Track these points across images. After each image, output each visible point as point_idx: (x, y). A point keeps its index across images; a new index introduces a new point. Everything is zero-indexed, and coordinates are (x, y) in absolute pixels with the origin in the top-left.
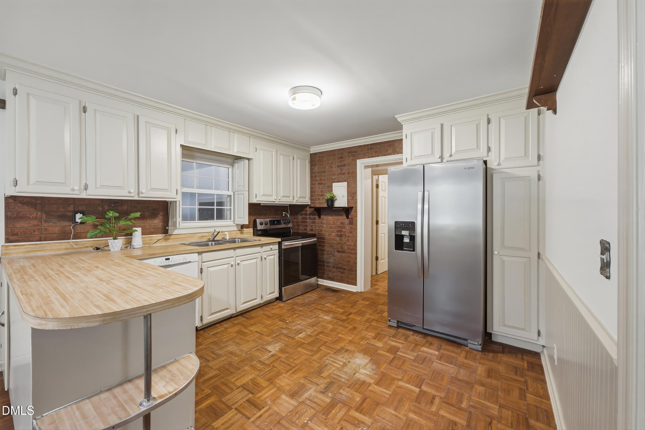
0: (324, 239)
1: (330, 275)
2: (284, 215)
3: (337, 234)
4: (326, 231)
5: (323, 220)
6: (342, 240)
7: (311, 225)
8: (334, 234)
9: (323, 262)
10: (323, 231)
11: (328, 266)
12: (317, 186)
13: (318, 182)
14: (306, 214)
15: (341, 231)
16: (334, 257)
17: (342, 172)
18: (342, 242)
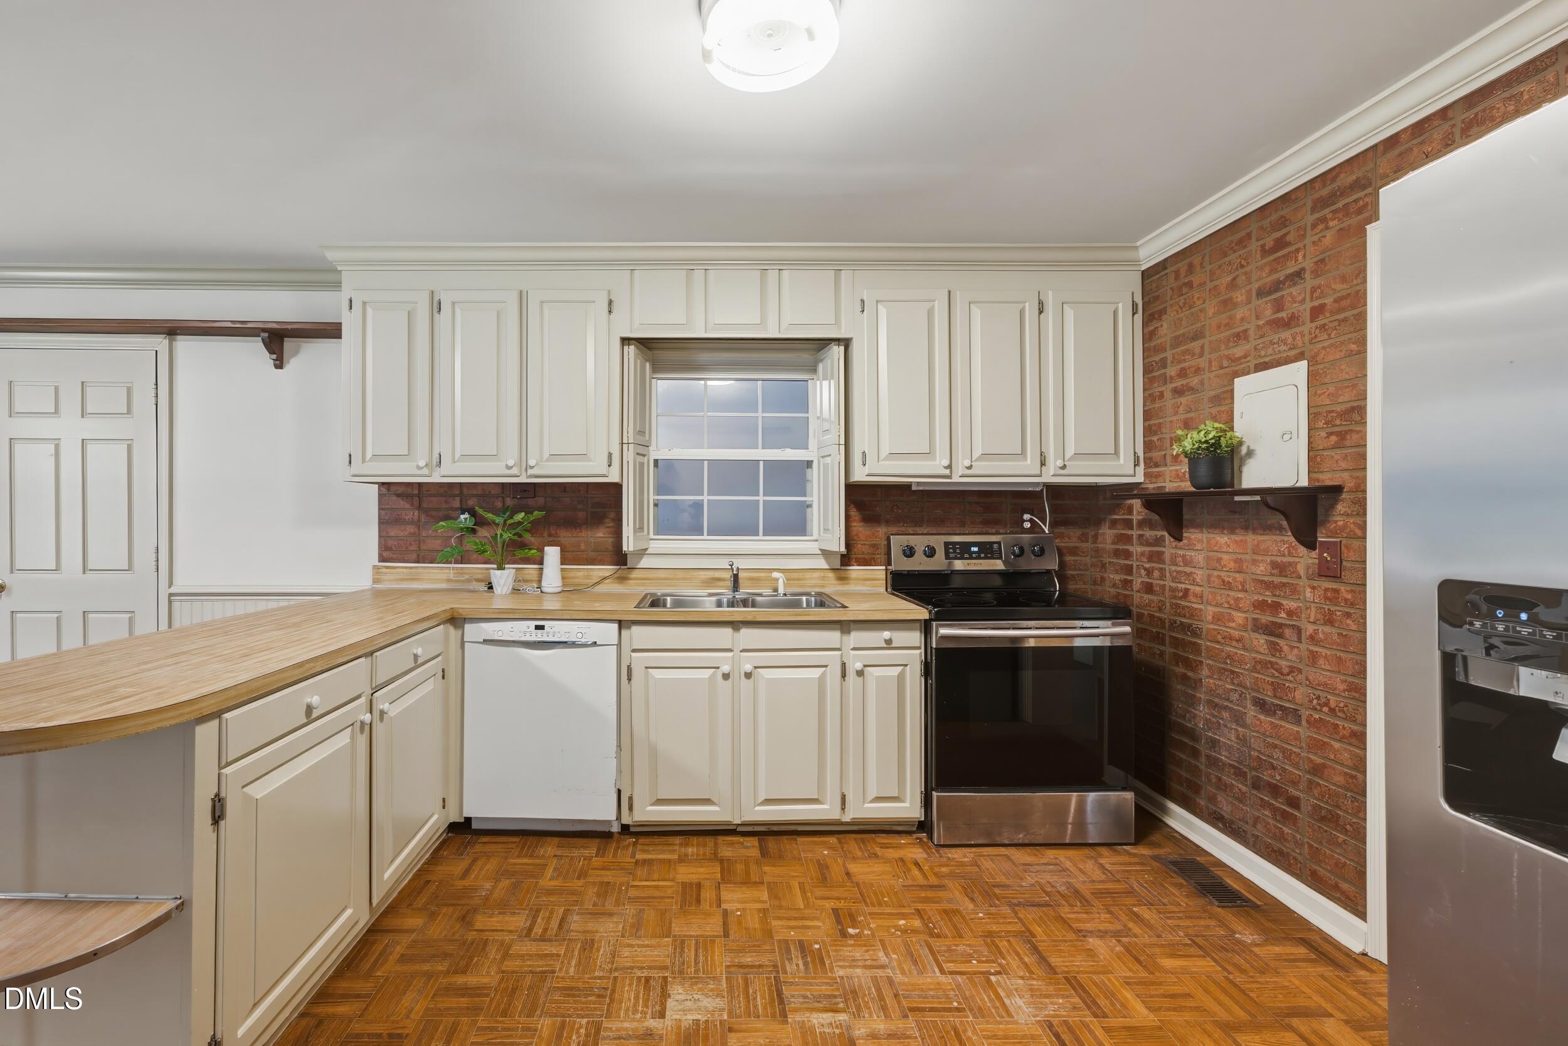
0: (1196, 633)
1: (1225, 806)
2: (1027, 525)
3: (1255, 620)
4: (1205, 599)
5: (1190, 546)
6: (1281, 651)
7: (1147, 566)
8: (1239, 617)
9: (1192, 734)
10: (1193, 600)
11: (1213, 762)
12: (1169, 402)
13: (1173, 385)
14: (1128, 524)
15: (1276, 607)
16: (1242, 726)
17: (1280, 315)
18: (1279, 661)
